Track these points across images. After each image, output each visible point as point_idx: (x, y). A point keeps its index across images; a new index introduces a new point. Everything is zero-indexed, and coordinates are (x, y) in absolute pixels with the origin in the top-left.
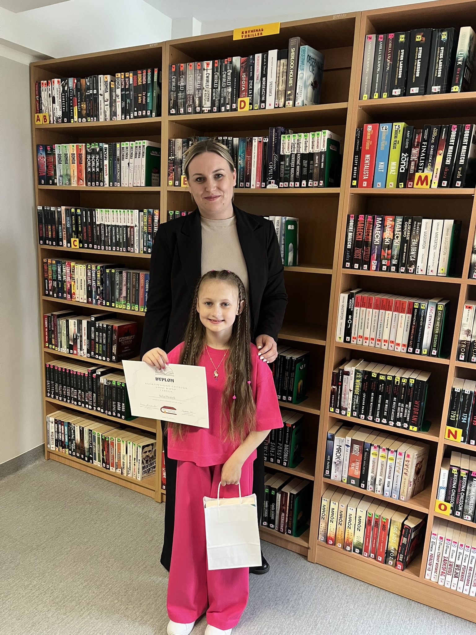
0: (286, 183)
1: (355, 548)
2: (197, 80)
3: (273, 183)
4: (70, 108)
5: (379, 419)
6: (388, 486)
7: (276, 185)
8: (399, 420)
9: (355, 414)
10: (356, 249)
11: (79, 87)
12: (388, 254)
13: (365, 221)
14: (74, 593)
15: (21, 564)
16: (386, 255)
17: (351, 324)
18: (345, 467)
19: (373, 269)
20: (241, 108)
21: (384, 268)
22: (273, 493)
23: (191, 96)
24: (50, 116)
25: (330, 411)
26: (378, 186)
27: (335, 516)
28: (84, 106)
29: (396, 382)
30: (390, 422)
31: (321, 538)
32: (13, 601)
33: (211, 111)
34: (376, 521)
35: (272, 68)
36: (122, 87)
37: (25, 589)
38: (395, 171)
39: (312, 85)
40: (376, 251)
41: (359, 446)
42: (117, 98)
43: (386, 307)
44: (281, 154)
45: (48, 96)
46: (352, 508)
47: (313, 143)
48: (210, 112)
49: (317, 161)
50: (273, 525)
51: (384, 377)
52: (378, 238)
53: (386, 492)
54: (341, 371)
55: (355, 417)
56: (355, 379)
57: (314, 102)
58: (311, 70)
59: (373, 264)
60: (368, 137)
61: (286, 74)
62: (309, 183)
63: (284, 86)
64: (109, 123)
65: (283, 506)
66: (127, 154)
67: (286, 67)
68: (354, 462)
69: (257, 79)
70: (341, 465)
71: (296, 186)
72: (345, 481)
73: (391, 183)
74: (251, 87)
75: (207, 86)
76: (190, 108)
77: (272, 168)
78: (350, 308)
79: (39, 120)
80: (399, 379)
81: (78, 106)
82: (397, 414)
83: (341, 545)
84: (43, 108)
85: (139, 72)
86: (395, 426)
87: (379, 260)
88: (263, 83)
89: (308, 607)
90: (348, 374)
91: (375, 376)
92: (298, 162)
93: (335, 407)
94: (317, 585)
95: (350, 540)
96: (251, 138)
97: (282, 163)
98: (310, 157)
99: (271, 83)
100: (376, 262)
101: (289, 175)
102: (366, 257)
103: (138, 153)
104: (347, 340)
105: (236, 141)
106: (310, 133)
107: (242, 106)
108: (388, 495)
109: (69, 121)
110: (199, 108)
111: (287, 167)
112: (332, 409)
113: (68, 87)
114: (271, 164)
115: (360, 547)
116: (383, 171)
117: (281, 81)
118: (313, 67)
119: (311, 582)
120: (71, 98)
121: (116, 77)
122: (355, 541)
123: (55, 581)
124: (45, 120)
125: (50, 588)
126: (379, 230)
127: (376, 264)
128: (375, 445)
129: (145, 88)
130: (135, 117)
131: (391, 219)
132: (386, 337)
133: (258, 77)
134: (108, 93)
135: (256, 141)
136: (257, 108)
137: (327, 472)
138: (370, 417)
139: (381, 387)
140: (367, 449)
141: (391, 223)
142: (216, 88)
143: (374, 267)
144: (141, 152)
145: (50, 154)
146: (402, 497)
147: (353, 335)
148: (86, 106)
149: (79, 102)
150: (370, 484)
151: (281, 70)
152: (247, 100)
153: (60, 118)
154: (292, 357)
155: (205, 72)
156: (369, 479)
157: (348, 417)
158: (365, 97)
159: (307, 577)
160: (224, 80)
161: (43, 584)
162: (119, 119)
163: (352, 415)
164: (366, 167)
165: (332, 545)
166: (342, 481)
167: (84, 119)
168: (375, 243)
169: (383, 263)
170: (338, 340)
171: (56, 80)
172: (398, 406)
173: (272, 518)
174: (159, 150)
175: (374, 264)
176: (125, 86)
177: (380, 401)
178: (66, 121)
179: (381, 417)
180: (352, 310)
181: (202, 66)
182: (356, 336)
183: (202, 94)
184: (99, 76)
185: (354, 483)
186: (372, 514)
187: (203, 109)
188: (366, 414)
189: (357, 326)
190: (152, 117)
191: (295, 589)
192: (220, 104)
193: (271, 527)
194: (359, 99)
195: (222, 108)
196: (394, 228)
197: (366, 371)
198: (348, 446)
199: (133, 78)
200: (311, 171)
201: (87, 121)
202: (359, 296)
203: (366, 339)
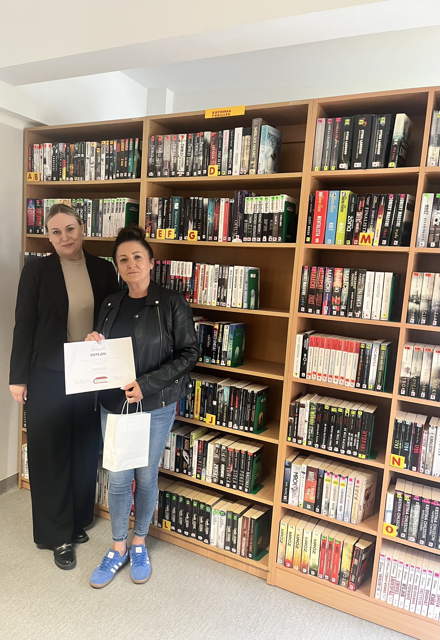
0: (249, 238)
1: (310, 570)
2: (172, 149)
3: (237, 237)
4: (59, 169)
5: (331, 448)
6: (340, 510)
7: (240, 240)
8: (349, 448)
9: (310, 443)
10: (310, 296)
11: (68, 151)
12: (337, 301)
13: (317, 272)
16: (336, 301)
17: (306, 362)
18: (302, 493)
20: (211, 174)
21: (335, 313)
22: (235, 518)
23: (167, 162)
24: (40, 175)
25: (287, 440)
26: (328, 243)
27: (292, 539)
28: (72, 167)
29: (346, 414)
30: (341, 450)
31: (280, 561)
33: (184, 175)
34: (330, 544)
35: (238, 142)
36: (107, 153)
38: (342, 230)
39: (272, 156)
40: (327, 298)
41: (314, 473)
42: (102, 161)
43: (336, 346)
44: (245, 213)
45: (40, 157)
46: (308, 532)
47: (272, 205)
48: (183, 176)
49: (276, 220)
50: (234, 549)
51: (335, 409)
52: (329, 286)
53: (339, 516)
54: (297, 404)
55: (310, 446)
56: (310, 411)
57: (274, 170)
58: (271, 145)
59: (324, 309)
60: (320, 202)
61: (249, 147)
62: (269, 238)
63: (248, 156)
64: (93, 182)
65: (244, 530)
66: (109, 209)
67: (250, 142)
68: (310, 487)
69: (225, 151)
70: (298, 491)
71: (257, 241)
72: (302, 506)
73: (339, 240)
74: (219, 157)
75: (181, 154)
76: (167, 172)
77: (237, 225)
78: (305, 347)
79: (31, 178)
80: (349, 411)
81: (66, 167)
82: (347, 443)
83: (297, 567)
84: (35, 168)
85: (122, 140)
86: (345, 454)
87: (330, 305)
88: (230, 154)
89: (267, 624)
90: (303, 406)
91: (328, 409)
92: (260, 221)
93: (292, 437)
94: (276, 605)
95: (306, 562)
96: (219, 199)
97: (246, 221)
98: (270, 216)
99: (237, 154)
100: (327, 307)
102: (319, 303)
103: (118, 208)
104: (302, 376)
105: (206, 201)
106: (270, 196)
107: (212, 171)
108: (340, 519)
109: (58, 180)
110: (174, 172)
111: (250, 224)
112: (289, 439)
113: (59, 151)
114: (236, 222)
115: (316, 569)
116: (332, 230)
117: (245, 153)
118: (273, 142)
119: (270, 602)
120: (61, 160)
121: (102, 144)
122: (311, 563)
124: (36, 178)
126: (330, 280)
127: (327, 309)
128: (328, 472)
129: (127, 154)
130: (117, 178)
131: (340, 271)
132: (336, 373)
133: (226, 149)
134: (94, 157)
135: (223, 201)
136: (225, 174)
137: (285, 498)
138: (324, 446)
139: (333, 418)
140: (321, 476)
141: (340, 274)
142: (189, 156)
143: (325, 312)
144: (122, 208)
145: (39, 206)
146: (353, 521)
147: (307, 372)
148: (74, 167)
149: (68, 164)
150: (324, 509)
151: (246, 144)
152: (216, 167)
153: (49, 176)
154: (253, 391)
155: (180, 143)
156: (323, 504)
157: (304, 447)
158: (317, 168)
159: (266, 598)
160: (197, 150)
162: (103, 179)
163: (307, 444)
164: (318, 226)
165: (290, 567)
166: (298, 506)
167: (71, 178)
168: (326, 291)
169: (334, 308)
170: (294, 375)
171: (48, 144)
172: (348, 436)
173: (235, 542)
174: (137, 206)
175: (325, 309)
176: (109, 152)
177: (332, 431)
178: (55, 180)
179: (333, 446)
180: (307, 349)
181: (178, 138)
182: (310, 372)
183: (177, 161)
184: (87, 143)
185: (310, 508)
186: (326, 537)
187: (178, 173)
188: (320, 443)
189: (311, 363)
190: (132, 178)
191: (255, 608)
192: (192, 170)
193: (233, 551)
194: (312, 171)
195: (194, 173)
196: (342, 279)
197: (319, 404)
198: (304, 473)
199: (117, 145)
200: (270, 229)
201: (74, 180)
202: (313, 337)
203: (320, 375)
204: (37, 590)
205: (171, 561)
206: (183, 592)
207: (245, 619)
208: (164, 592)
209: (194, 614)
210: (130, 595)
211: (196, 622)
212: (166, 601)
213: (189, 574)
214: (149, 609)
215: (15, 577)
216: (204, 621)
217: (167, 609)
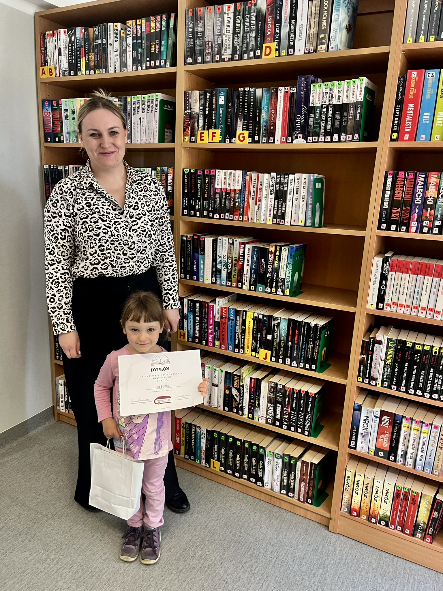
0: (315, 137)
1: (381, 520)
2: (216, 25)
3: (300, 137)
4: (77, 60)
5: (413, 391)
6: (421, 460)
7: (303, 140)
8: (436, 392)
9: (386, 384)
10: (394, 209)
11: (86, 37)
12: (430, 215)
13: (405, 179)
14: (93, 568)
15: (37, 535)
16: (428, 215)
17: (385, 290)
18: (373, 439)
19: (412, 231)
20: (266, 55)
21: (425, 230)
22: (293, 461)
23: (210, 43)
24: (56, 69)
25: (358, 381)
26: (421, 140)
27: (360, 488)
28: (92, 57)
29: (434, 352)
30: (425, 394)
31: (345, 509)
32: (32, 577)
33: (232, 59)
34: (405, 495)
35: (302, 9)
36: (134, 35)
37: (43, 564)
38: (442, 122)
39: (346, 28)
40: (417, 212)
41: (389, 418)
42: (128, 47)
43: (425, 271)
44: (310, 105)
45: (54, 47)
46: (379, 481)
47: (347, 92)
48: (230, 60)
49: (352, 112)
50: (292, 494)
51: (421, 346)
52: (420, 197)
53: (418, 466)
54: (372, 340)
55: (385, 387)
56: (387, 348)
57: (348, 47)
58: (346, 12)
59: (412, 225)
60: (413, 85)
61: (318, 15)
62: (342, 137)
63: (316, 29)
64: (119, 74)
65: (303, 475)
66: (138, 108)
67: (319, 8)
68: (383, 433)
69: (285, 22)
70: (368, 436)
71: (326, 140)
72: (373, 453)
73: (436, 136)
74: (277, 31)
75: (227, 32)
76: (209, 57)
77: (299, 121)
78: (384, 272)
79: (44, 73)
80: (438, 349)
81: (85, 57)
82: (433, 386)
83: (365, 517)
84: (49, 61)
85: (152, 18)
86: (431, 398)
87: (420, 220)
88: (292, 27)
90: (379, 342)
91: (411, 346)
92: (330, 114)
93: (364, 377)
94: (342, 557)
95: (376, 512)
96: (276, 89)
97: (312, 115)
98: (342, 108)
99: (301, 26)
100: (416, 223)
101: (318, 129)
102: (405, 218)
103: (150, 107)
104: (379, 307)
105: (259, 92)
106: (344, 80)
107: (268, 52)
108: (420, 469)
109: (76, 74)
110: (218, 56)
111: (317, 119)
112: (360, 379)
113: (75, 38)
114: (299, 117)
115: (387, 520)
116: (428, 122)
117: (312, 23)
118: (348, 8)
119: (335, 555)
120: (78, 49)
121: (127, 24)
122: (381, 513)
123: (73, 555)
124: (51, 73)
125: (68, 562)
126: (421, 188)
127: (416, 226)
128: (407, 417)
129: (159, 35)
130: (147, 68)
131: (436, 176)
132: (424, 304)
133: (286, 20)
134: (118, 42)
135: (282, 91)
136: (284, 54)
137: (353, 443)
138: (403, 389)
139: (417, 357)
140: (398, 422)
141: (436, 180)
142: (237, 34)
143: (413, 229)
144: (154, 106)
145: (56, 109)
146: (436, 472)
147: (386, 302)
148: (94, 57)
149: (87, 53)
150: (400, 457)
151: (313, 11)
152: (273, 45)
153: (66, 71)
154: (317, 324)
155: (226, 16)
156: (400, 452)
157: (379, 388)
158: (410, 40)
159: (330, 549)
160: (247, 24)
161: (61, 557)
162: (130, 71)
163: (382, 386)
164: (408, 117)
165: (356, 516)
166: (368, 452)
167: (92, 71)
168: (416, 203)
169: (424, 224)
170: (369, 307)
171: (62, 30)
172: (435, 378)
173: (292, 487)
174: (173, 104)
175: (414, 225)
176: (137, 34)
177: (414, 372)
178: (73, 74)
179: (416, 388)
180: (386, 275)
181: (223, 9)
182: (390, 302)
183: (222, 40)
184: (109, 24)
185: (382, 455)
186: (402, 487)
187: (223, 57)
188: (399, 385)
189: (391, 292)
190: (166, 67)
192: (242, 51)
193: (290, 495)
194: (403, 43)
195: (244, 55)
196: (439, 186)
197: (399, 340)
198: (376, 417)
199: (146, 25)
200: (344, 124)
201: (95, 73)
202: (395, 260)
203: (401, 305)
204: (78, 545)
205: (222, 505)
206: (239, 543)
207: (310, 576)
208: (217, 544)
209: (253, 572)
210: (181, 549)
211: (257, 582)
212: (221, 556)
213: (243, 521)
214: (202, 567)
215: (53, 529)
216: (265, 581)
217: (223, 566)
